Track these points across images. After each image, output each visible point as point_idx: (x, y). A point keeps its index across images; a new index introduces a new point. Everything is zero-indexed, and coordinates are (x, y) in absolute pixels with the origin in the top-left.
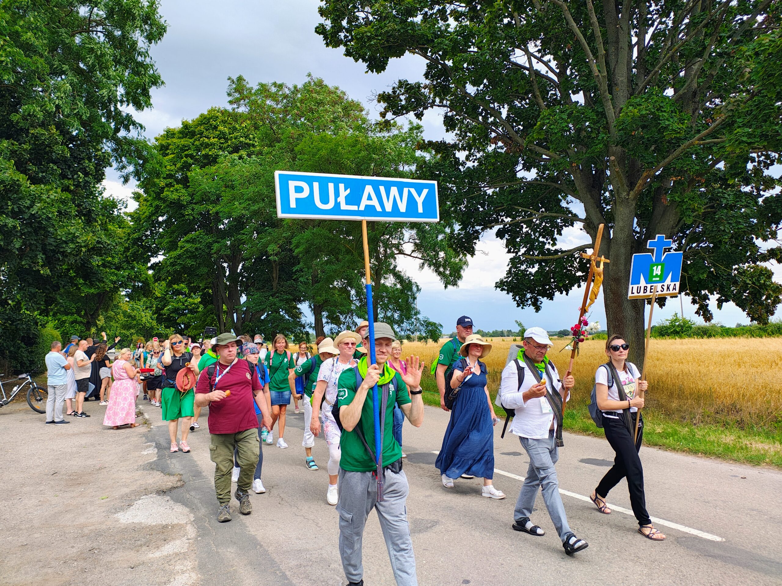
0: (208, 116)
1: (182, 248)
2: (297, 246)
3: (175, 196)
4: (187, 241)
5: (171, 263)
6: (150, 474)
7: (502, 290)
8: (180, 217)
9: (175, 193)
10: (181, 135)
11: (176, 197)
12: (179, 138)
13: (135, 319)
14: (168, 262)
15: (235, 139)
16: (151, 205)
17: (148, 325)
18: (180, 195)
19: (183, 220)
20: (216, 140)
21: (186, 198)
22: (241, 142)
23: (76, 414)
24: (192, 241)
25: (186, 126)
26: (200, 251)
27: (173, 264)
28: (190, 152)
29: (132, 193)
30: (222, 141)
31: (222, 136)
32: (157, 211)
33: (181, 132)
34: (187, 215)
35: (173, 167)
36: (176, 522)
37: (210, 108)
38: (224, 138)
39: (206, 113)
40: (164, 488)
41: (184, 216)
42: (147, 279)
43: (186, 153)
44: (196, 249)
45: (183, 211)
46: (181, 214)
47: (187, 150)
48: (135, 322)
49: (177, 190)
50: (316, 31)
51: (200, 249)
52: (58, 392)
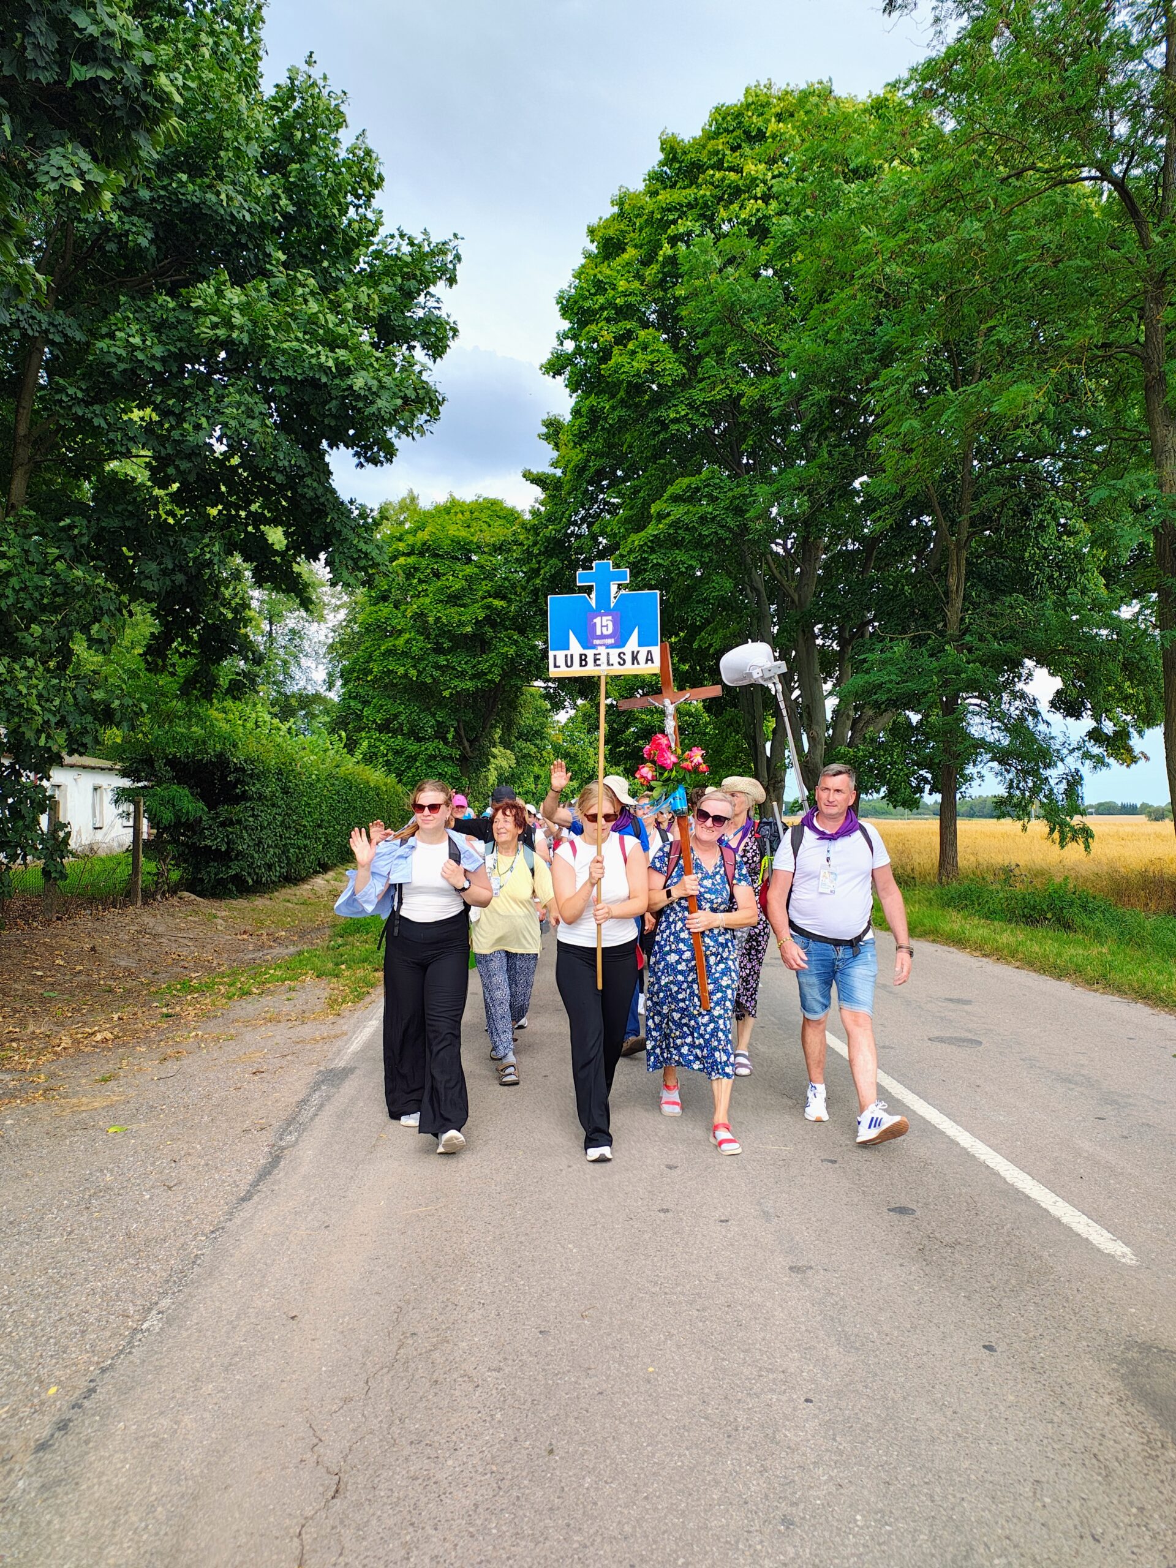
1: (661, 517)
3: (640, 364)
4: (676, 499)
9: (640, 356)
11: (644, 366)
24: (690, 497)
25: (673, 154)
26: (713, 528)
34: (675, 421)
35: (636, 284)
41: (665, 427)
44: (703, 519)
45: (662, 412)
51: (713, 519)
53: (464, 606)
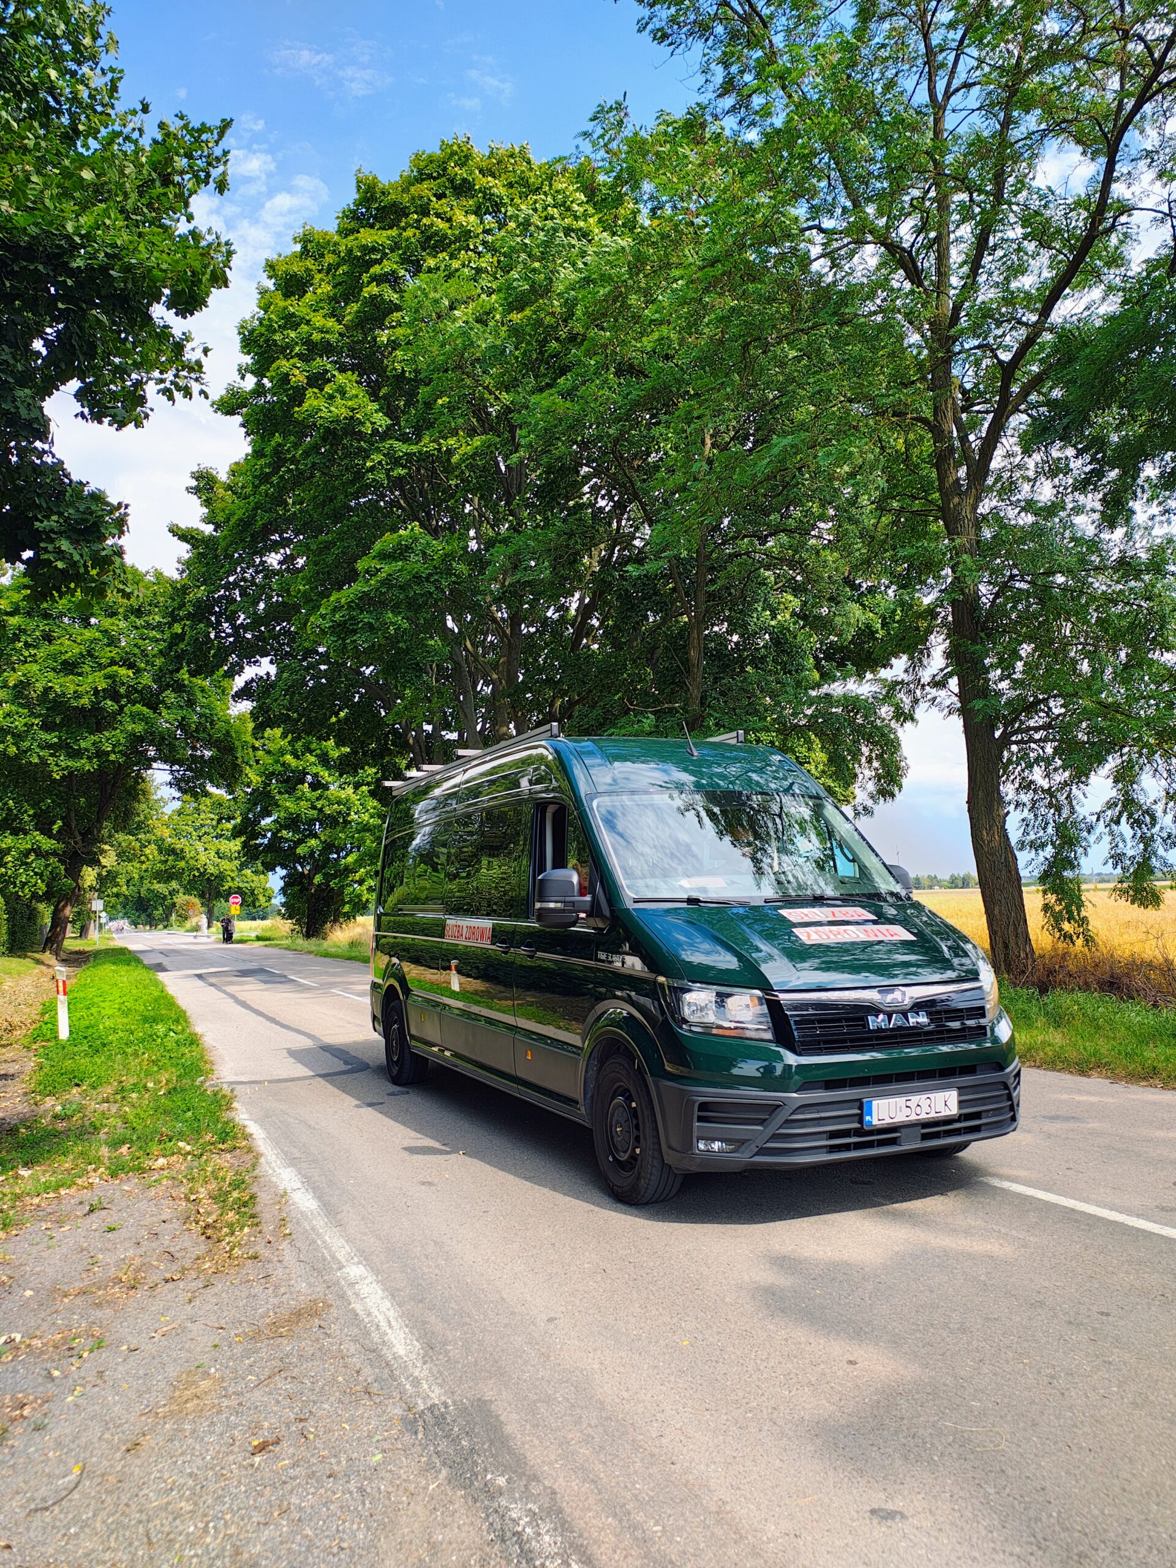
26: (429, 587)
44: (417, 578)
51: (429, 578)
53: (80, 675)
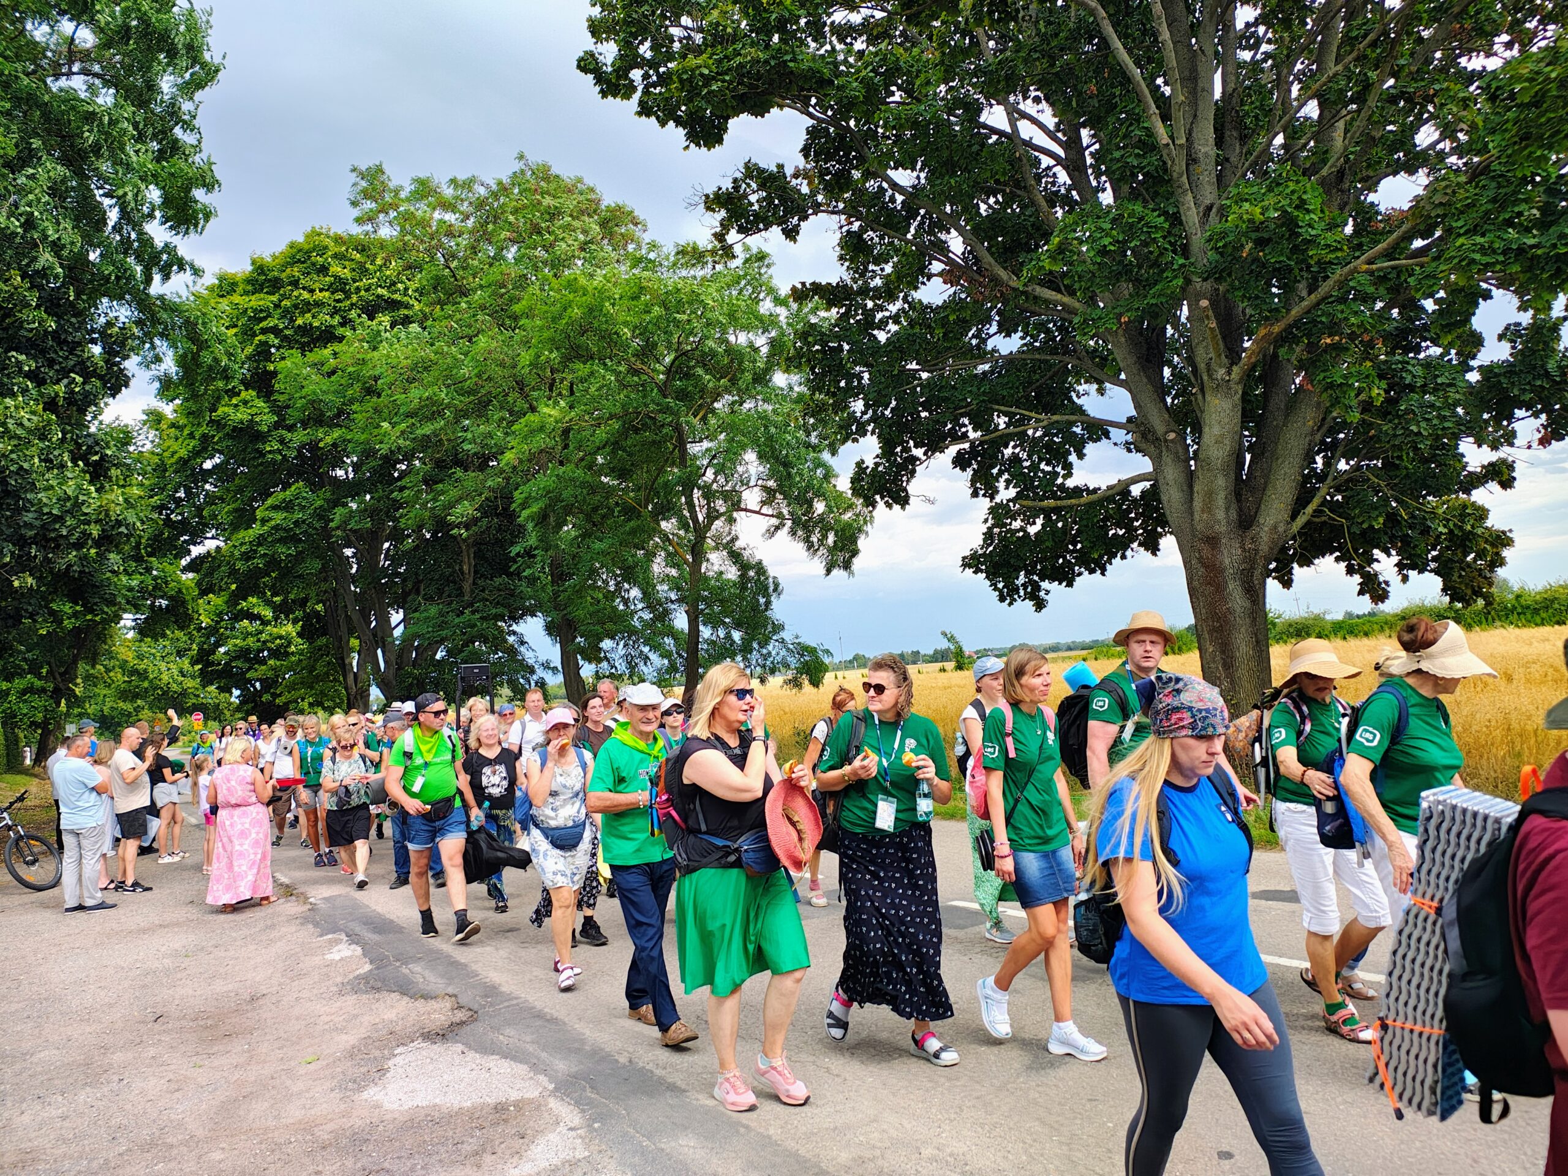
0: (306, 247)
1: (264, 521)
2: (524, 505)
3: (242, 415)
4: (275, 508)
5: (243, 554)
6: (378, 1000)
7: (975, 572)
8: (254, 458)
9: (242, 409)
10: (250, 288)
11: (246, 418)
12: (246, 293)
13: (147, 678)
14: (236, 553)
15: (367, 290)
16: (191, 436)
17: (175, 687)
18: (254, 411)
19: (262, 464)
20: (327, 294)
21: (267, 419)
22: (378, 296)
23: (120, 886)
24: (287, 506)
25: (260, 268)
26: (303, 527)
27: (247, 557)
28: (270, 323)
29: (144, 412)
30: (339, 296)
31: (339, 286)
32: (205, 448)
33: (249, 281)
34: (270, 452)
36: (514, 1096)
37: (309, 230)
38: (343, 291)
39: (301, 239)
40: (431, 1026)
42: (180, 591)
43: (263, 324)
44: (297, 523)
45: (260, 446)
46: (258, 451)
47: (265, 318)
48: (146, 684)
49: (245, 403)
50: (579, 67)
51: (304, 522)
52: (84, 842)
